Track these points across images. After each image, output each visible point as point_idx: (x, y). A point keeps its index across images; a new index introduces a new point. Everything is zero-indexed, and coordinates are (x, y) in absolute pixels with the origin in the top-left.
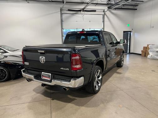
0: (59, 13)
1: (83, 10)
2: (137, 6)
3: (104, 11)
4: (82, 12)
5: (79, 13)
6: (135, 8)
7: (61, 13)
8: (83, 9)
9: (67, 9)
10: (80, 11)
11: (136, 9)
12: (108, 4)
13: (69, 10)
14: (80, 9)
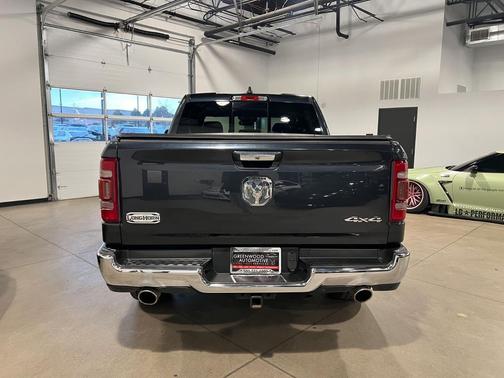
0: (30, 18)
1: (126, 26)
2: (276, 42)
3: (191, 43)
4: (121, 33)
5: (112, 33)
6: (271, 48)
7: (39, 19)
8: (125, 23)
9: (66, 11)
10: (115, 27)
11: (274, 53)
12: (206, 22)
13: (73, 16)
14: (115, 22)
